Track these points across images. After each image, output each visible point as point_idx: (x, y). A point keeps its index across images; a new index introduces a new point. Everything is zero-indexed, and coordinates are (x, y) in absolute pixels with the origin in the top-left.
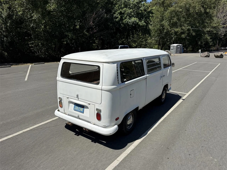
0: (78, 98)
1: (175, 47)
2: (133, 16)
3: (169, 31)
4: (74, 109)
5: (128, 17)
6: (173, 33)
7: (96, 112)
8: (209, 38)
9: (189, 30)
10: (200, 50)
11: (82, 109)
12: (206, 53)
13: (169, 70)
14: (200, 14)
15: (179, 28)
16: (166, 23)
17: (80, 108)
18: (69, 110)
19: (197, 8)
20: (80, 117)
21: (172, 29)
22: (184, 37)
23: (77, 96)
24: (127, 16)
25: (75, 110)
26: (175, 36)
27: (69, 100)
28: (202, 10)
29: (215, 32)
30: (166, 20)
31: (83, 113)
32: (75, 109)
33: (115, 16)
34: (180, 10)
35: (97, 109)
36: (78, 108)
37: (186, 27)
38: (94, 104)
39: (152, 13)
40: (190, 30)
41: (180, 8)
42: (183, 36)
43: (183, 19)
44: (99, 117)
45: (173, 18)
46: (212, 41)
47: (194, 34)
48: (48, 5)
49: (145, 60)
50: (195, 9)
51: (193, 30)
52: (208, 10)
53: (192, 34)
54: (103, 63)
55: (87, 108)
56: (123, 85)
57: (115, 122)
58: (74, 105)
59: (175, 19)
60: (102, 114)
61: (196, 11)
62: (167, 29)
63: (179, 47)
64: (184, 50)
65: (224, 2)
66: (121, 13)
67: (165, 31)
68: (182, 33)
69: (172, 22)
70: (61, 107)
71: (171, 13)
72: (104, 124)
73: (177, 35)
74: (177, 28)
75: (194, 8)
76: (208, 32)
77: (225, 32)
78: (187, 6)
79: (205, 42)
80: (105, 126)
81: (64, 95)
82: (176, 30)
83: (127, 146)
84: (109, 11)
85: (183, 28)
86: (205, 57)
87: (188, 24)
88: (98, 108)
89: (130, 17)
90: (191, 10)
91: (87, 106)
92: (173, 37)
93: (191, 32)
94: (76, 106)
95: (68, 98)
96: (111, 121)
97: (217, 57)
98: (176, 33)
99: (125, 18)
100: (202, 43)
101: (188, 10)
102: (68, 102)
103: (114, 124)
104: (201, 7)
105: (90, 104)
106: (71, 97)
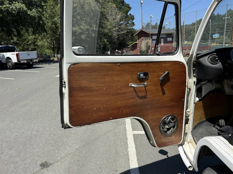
8: (106, 40)
9: (87, 30)
10: (109, 52)
15: (77, 27)
19: (93, 5)
22: (85, 38)
29: (110, 34)
37: (84, 27)
40: (89, 30)
42: (83, 37)
43: (79, 17)
47: (93, 35)
50: (90, 6)
51: (91, 30)
53: (91, 35)
61: (92, 8)
63: (80, 50)
68: (81, 34)
75: (89, 4)
77: (117, 35)
79: (103, 45)
85: (81, 27)
93: (91, 32)
101: (82, 7)
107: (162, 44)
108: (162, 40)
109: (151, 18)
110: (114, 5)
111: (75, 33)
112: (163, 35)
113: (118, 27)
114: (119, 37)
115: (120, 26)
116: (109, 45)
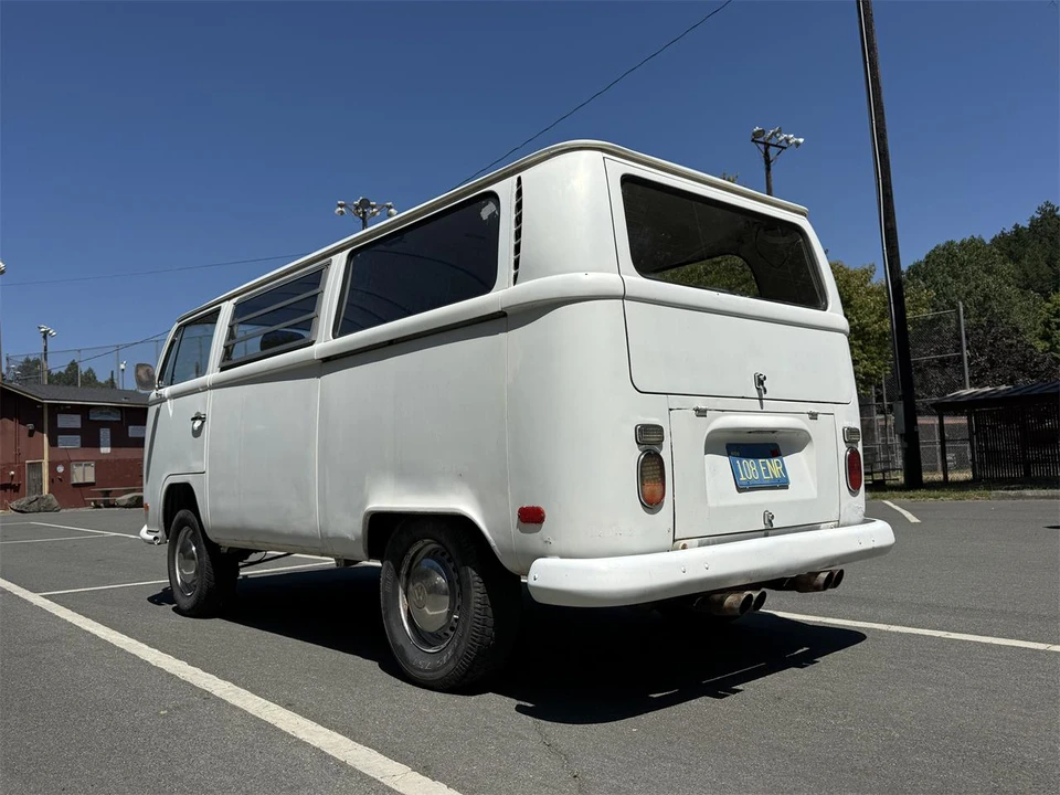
0: (761, 400)
11: (773, 465)
17: (764, 464)
18: (712, 503)
27: (708, 424)
31: (786, 487)
36: (758, 465)
38: (830, 409)
58: (728, 458)
70: (658, 503)
81: (675, 401)
88: (847, 424)
91: (806, 428)
95: (703, 414)
105: (814, 416)
106: (721, 403)
107: (105, 450)
108: (105, 434)
109: (45, 337)
112: (109, 414)
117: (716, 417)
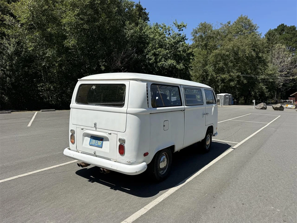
0: (96, 128)
1: (223, 98)
2: (169, 58)
3: (214, 78)
4: (89, 144)
5: (163, 60)
6: (219, 80)
7: (119, 143)
9: (238, 77)
10: (255, 100)
11: (99, 143)
12: (262, 105)
13: (213, 107)
14: (250, 59)
15: (227, 74)
16: (210, 69)
17: (97, 142)
18: (84, 145)
19: (247, 52)
20: (97, 154)
21: (218, 75)
22: (234, 85)
23: (95, 124)
24: (162, 58)
25: (91, 145)
26: (221, 83)
27: (84, 131)
28: (253, 53)
29: (271, 80)
30: (211, 65)
31: (102, 148)
32: (91, 143)
33: (148, 57)
34: (227, 53)
35: (120, 140)
36: (95, 142)
37: (235, 73)
38: (116, 133)
39: (193, 56)
40: (241, 77)
41: (227, 52)
42: (232, 84)
43: (230, 64)
44: (122, 150)
45: (219, 63)
46: (268, 91)
47: (245, 82)
48: (66, 41)
49: (182, 88)
50: (245, 53)
51: (243, 77)
52: (260, 55)
53: (243, 82)
54: (129, 81)
55: (107, 139)
56: (154, 110)
57: (143, 158)
58: (90, 139)
59: (221, 64)
60: (126, 146)
61: (246, 55)
62: (212, 75)
63: (227, 97)
64: (234, 102)
65: (279, 46)
66: (154, 54)
67: (209, 78)
68: (231, 80)
69: (217, 67)
70: (73, 143)
71: (216, 56)
72: (128, 160)
73: (224, 83)
74: (224, 74)
75: (244, 51)
76: (263, 80)
77: (284, 81)
78: (235, 49)
79: (259, 92)
80: (129, 162)
81: (78, 126)
82: (223, 76)
83: (158, 194)
84: (140, 51)
85: (232, 74)
86: (261, 109)
87: (237, 69)
88: (121, 137)
89: (166, 59)
90: (240, 54)
91: (108, 137)
92: (220, 85)
93: (242, 79)
94: (93, 139)
95: (82, 129)
96: (137, 156)
97: (276, 109)
98: (223, 80)
99: (160, 61)
100: (256, 93)
101: (236, 54)
102: (83, 135)
103: (141, 160)
104: (252, 51)
105: (110, 134)
106: (86, 128)
110: (284, 47)
111: (224, 80)
113: (286, 72)
114: (286, 83)
115: (288, 71)
116: (268, 92)
117: (86, 130)
